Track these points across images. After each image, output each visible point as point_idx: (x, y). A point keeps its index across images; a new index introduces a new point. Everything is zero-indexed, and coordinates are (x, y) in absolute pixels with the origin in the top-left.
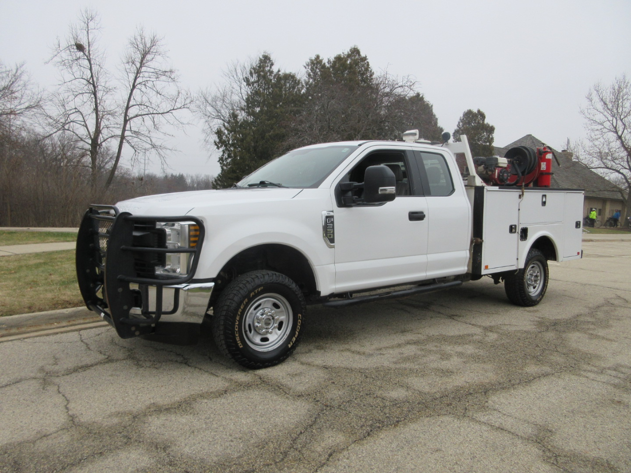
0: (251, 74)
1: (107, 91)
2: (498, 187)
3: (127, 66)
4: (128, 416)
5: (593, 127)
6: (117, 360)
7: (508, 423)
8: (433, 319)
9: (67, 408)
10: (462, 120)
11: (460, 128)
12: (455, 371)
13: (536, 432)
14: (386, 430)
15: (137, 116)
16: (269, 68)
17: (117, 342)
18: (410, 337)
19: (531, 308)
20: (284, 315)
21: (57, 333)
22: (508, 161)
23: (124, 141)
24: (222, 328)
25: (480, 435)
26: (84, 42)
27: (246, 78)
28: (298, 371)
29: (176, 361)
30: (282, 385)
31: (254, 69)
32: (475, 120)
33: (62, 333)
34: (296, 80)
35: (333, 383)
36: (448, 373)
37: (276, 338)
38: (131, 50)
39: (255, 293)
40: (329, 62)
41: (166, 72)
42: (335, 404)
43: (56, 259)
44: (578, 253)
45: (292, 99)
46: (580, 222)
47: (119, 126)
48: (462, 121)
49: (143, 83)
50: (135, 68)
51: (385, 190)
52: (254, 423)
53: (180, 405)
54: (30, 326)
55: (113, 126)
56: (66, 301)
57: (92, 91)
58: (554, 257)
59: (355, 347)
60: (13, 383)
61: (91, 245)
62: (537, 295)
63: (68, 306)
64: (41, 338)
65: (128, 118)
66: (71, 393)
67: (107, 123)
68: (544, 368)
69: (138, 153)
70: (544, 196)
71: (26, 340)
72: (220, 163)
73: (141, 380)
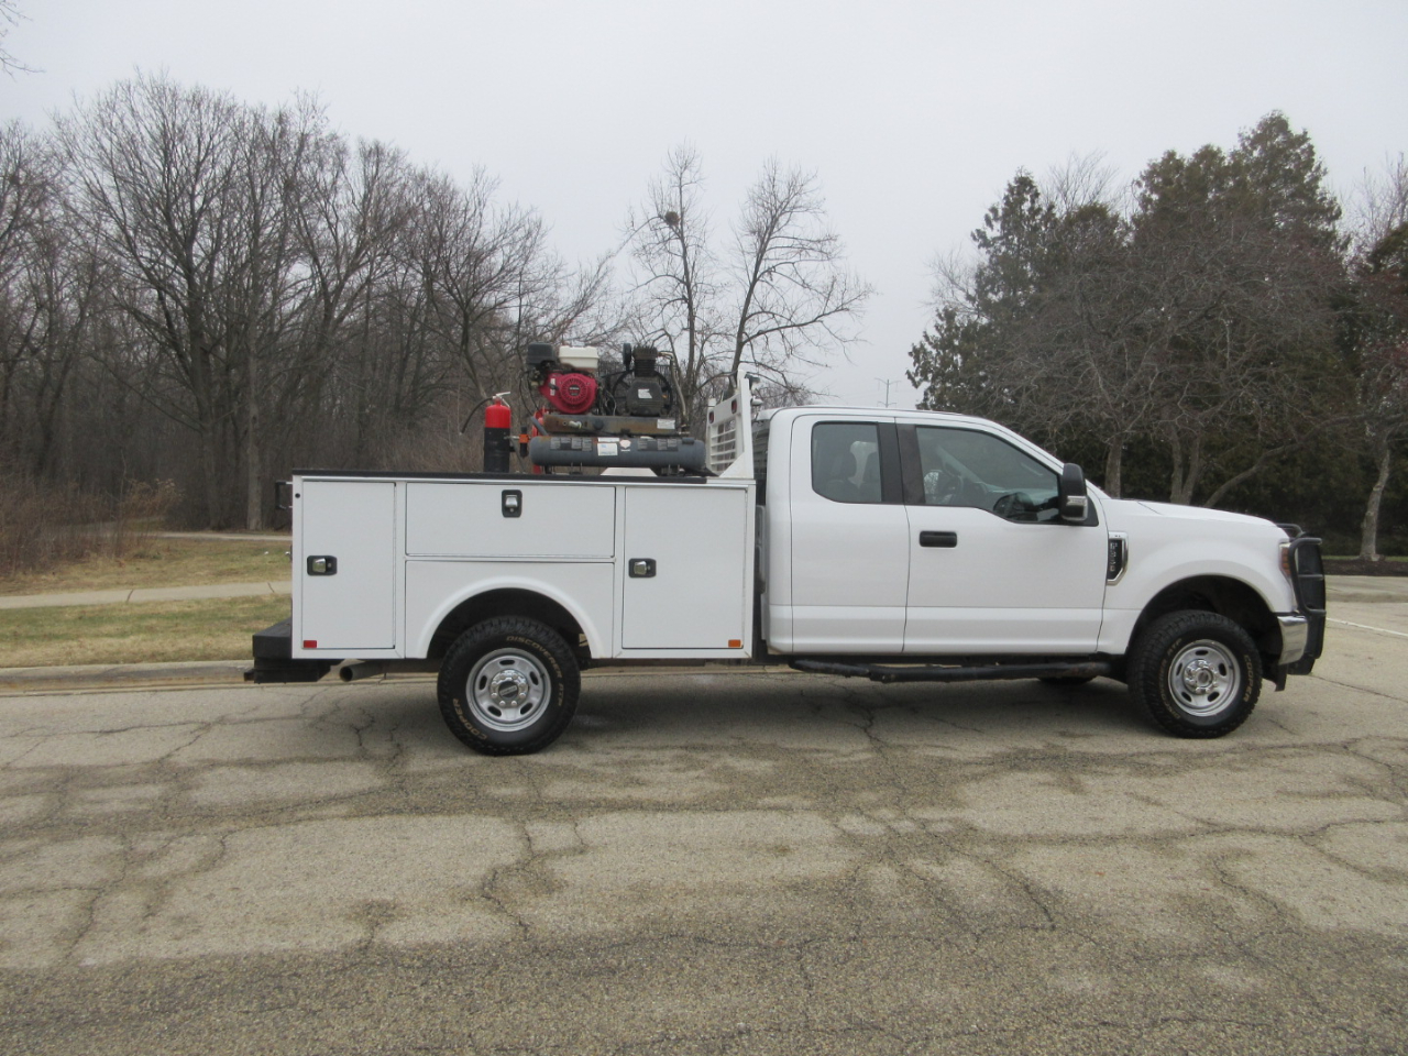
0: (988, 221)
1: (713, 291)
3: (751, 239)
15: (759, 334)
16: (1028, 204)
26: (676, 209)
27: (978, 231)
31: (994, 210)
57: (684, 296)
65: (744, 339)
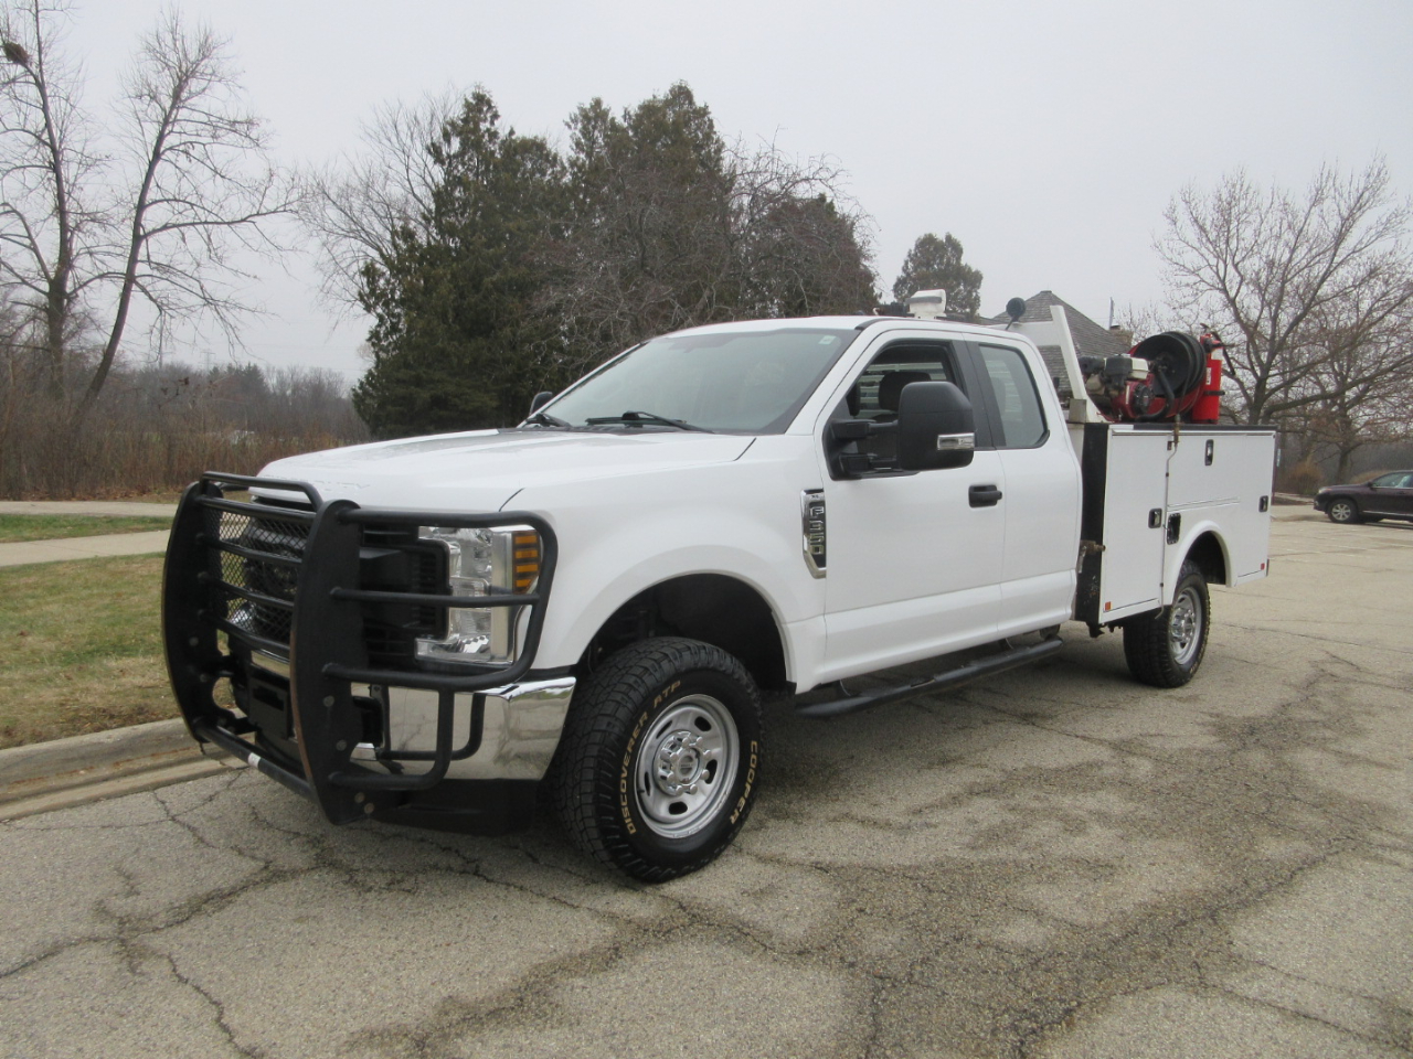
0: (447, 137)
1: (88, 163)
2: (1131, 426)
3: (140, 105)
4: (400, 1042)
5: (1178, 279)
6: (295, 873)
7: (1311, 999)
8: (991, 727)
9: (225, 1028)
10: (912, 257)
11: (908, 275)
12: (1116, 863)
13: (1379, 1020)
14: (1054, 1038)
15: (165, 227)
16: (488, 125)
17: (269, 819)
18: (964, 776)
19: (1178, 692)
20: (718, 746)
21: (96, 800)
22: (1150, 367)
23: (134, 287)
24: (589, 788)
25: (1271, 1038)
26: (26, 41)
27: (433, 144)
28: (763, 884)
29: (449, 869)
30: (743, 924)
31: (453, 124)
32: (942, 257)
33: (109, 797)
34: (548, 155)
35: (861, 911)
36: (1099, 869)
37: (702, 803)
38: (150, 67)
39: (663, 696)
40: (626, 115)
41: (235, 122)
42: (896, 969)
43: (17, 588)
44: (1263, 566)
45: (544, 200)
46: (1267, 498)
47: (118, 251)
48: (912, 260)
49: (182, 148)
50: (159, 110)
51: (954, 441)
52: (733, 1041)
53: (521, 1000)
54: (18, 782)
55: (105, 249)
56: (99, 709)
57: (50, 162)
58: (1221, 576)
59: (860, 808)
60: (40, 959)
61: (200, 575)
62: (1189, 662)
63: (106, 722)
64: (58, 813)
65: (142, 233)
66: (215, 978)
67: (90, 242)
68: (1296, 844)
69: (172, 317)
70: (1210, 444)
71: (18, 823)
72: (373, 344)
73: (383, 929)
